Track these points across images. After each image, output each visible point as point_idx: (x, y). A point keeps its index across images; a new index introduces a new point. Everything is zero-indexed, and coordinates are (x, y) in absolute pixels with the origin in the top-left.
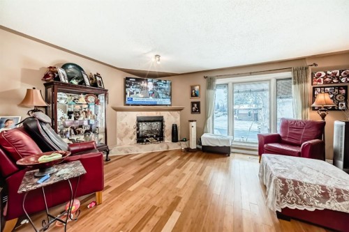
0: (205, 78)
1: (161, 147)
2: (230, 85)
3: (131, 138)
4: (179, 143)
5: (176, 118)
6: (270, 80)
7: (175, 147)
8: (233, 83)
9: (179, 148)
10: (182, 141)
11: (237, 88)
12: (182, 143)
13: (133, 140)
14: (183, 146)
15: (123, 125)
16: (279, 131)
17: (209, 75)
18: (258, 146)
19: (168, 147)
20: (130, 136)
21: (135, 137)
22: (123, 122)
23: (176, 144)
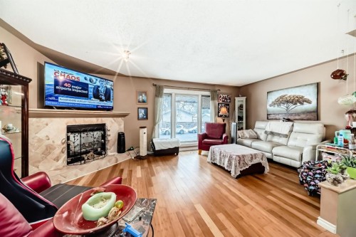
0: (154, 85)
1: (109, 161)
2: (173, 95)
3: (57, 159)
4: (127, 153)
5: (120, 125)
6: (198, 95)
7: (123, 158)
8: (176, 94)
9: (129, 158)
10: (130, 150)
11: (177, 98)
12: (130, 152)
13: (60, 161)
14: (132, 155)
15: (40, 140)
16: (204, 131)
17: (158, 83)
18: (198, 143)
19: (117, 160)
20: (55, 156)
21: (65, 155)
22: (42, 135)
23: (124, 155)
